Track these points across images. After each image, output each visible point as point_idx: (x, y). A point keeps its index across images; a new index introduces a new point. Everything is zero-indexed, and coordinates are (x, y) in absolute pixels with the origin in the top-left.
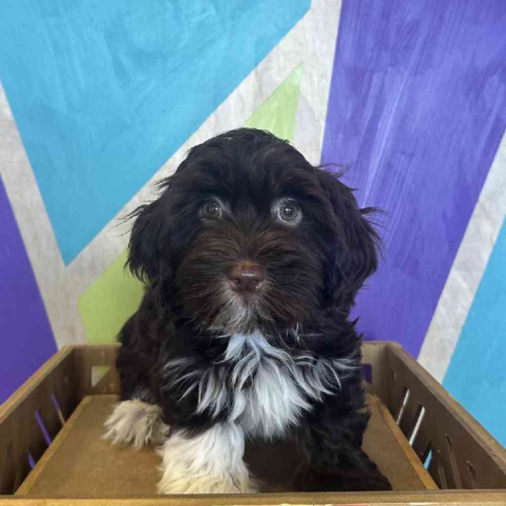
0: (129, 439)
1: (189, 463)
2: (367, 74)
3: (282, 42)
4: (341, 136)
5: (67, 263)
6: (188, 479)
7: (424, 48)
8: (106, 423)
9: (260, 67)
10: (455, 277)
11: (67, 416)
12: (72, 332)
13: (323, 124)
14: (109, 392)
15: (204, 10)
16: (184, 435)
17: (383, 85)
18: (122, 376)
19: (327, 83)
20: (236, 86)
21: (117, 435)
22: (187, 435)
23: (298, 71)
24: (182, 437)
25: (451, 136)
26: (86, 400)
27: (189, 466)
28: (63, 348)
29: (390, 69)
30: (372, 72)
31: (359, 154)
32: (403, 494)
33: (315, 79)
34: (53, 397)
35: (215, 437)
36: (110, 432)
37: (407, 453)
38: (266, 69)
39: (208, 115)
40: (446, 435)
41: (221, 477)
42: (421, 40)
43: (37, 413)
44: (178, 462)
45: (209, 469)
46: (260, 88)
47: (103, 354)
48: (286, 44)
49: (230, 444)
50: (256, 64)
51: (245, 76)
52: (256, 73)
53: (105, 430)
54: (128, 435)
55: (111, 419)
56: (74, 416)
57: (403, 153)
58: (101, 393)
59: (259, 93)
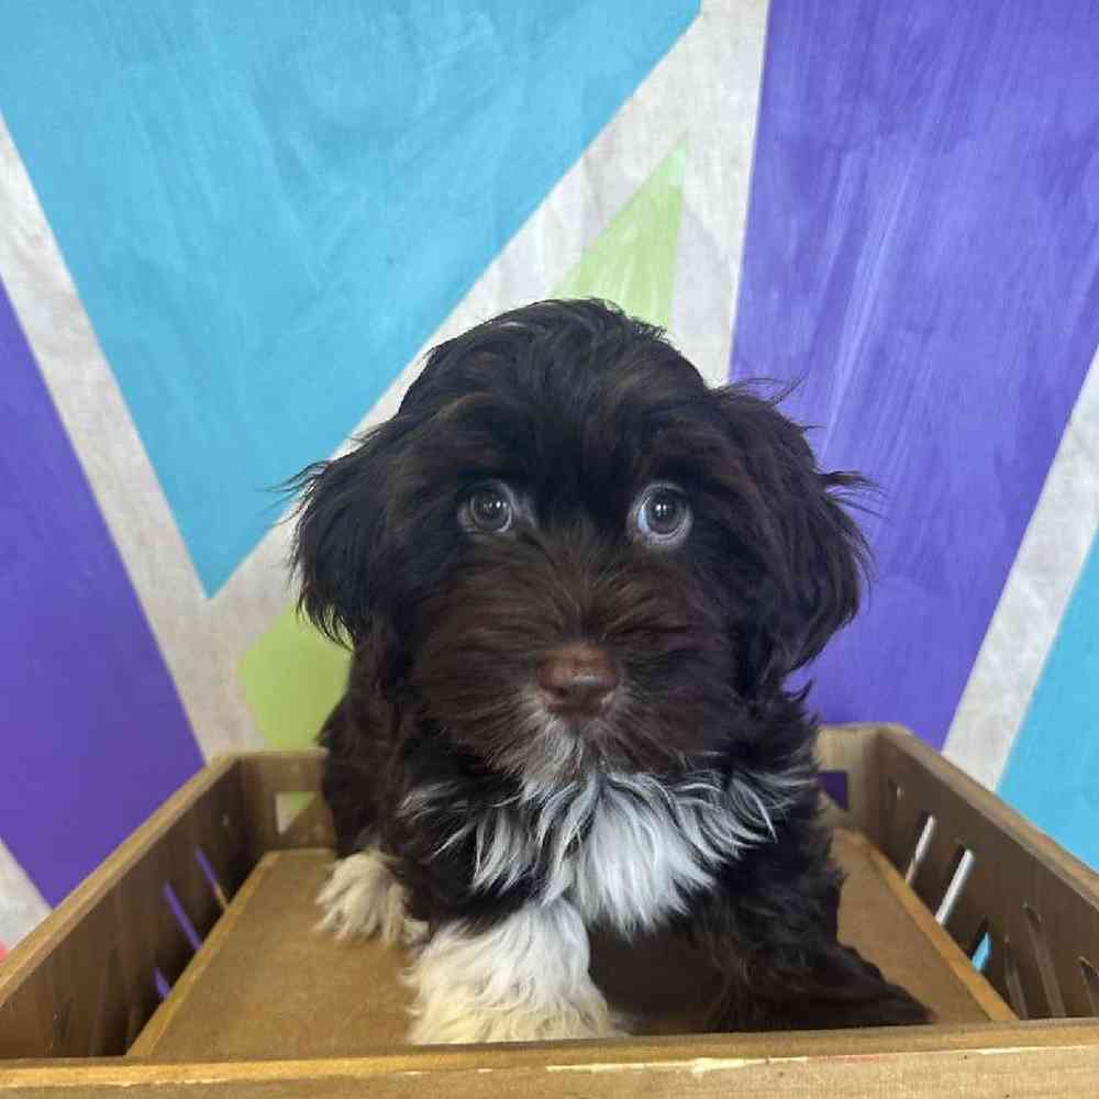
0: (369, 928)
1: (480, 985)
2: (832, 155)
3: (642, 91)
4: (775, 296)
5: (211, 591)
6: (483, 1017)
7: (952, 90)
8: (321, 899)
9: (596, 148)
10: (1021, 587)
11: (231, 893)
12: (233, 729)
13: (735, 270)
14: (312, 844)
15: (467, 28)
16: (462, 932)
17: (864, 176)
18: (335, 810)
19: (743, 178)
20: (545, 194)
21: (344, 922)
22: (470, 929)
23: (680, 156)
24: (457, 936)
25: (1011, 285)
26: (269, 860)
27: (481, 991)
28: (214, 759)
29: (878, 142)
30: (841, 150)
31: (816, 335)
32: (963, 1032)
33: (717, 170)
34: (199, 854)
35: (531, 925)
36: (330, 916)
37: (937, 943)
38: (609, 152)
39: (486, 262)
40: (1025, 905)
41: (553, 1007)
42: (945, 74)
43: (167, 890)
44: (455, 985)
45: (524, 995)
46: (597, 197)
47: (296, 769)
48: (650, 94)
49: (562, 940)
50: (586, 143)
51: (563, 172)
52: (588, 163)
53: (320, 912)
54: (367, 919)
55: (329, 892)
56: (247, 891)
57: (910, 327)
58: (297, 847)
59: (595, 208)
